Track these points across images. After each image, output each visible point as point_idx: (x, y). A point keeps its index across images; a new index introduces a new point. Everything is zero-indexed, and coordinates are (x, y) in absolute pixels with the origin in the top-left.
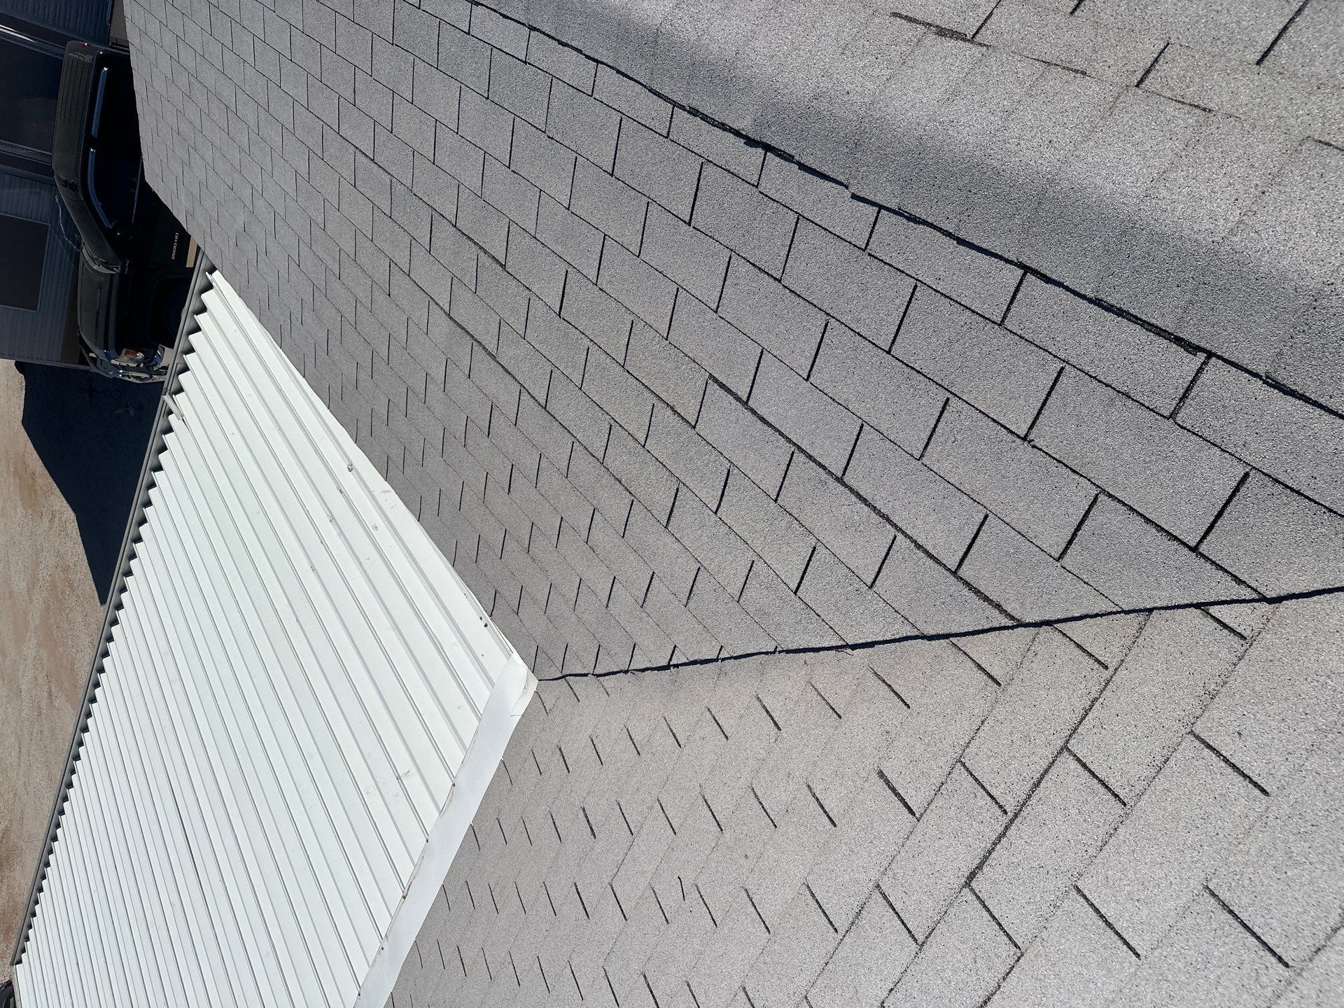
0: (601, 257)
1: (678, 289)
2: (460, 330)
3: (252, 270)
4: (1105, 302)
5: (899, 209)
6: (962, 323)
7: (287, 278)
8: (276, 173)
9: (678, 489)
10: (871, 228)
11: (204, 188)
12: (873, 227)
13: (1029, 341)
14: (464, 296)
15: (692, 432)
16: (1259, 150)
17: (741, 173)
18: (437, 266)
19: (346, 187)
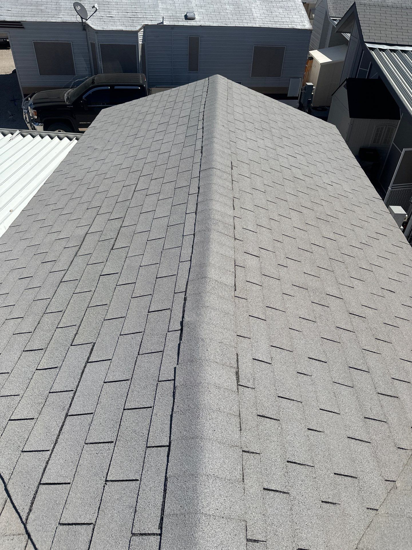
0: (127, 284)
1: (124, 317)
2: (82, 239)
3: (81, 155)
4: (167, 482)
5: (176, 387)
6: (143, 432)
7: (82, 169)
8: (119, 157)
9: (43, 349)
10: (166, 380)
11: (106, 131)
12: (167, 381)
13: (144, 461)
14: (96, 237)
15: (69, 345)
16: (237, 507)
17: (171, 324)
18: (104, 224)
19: (122, 184)
